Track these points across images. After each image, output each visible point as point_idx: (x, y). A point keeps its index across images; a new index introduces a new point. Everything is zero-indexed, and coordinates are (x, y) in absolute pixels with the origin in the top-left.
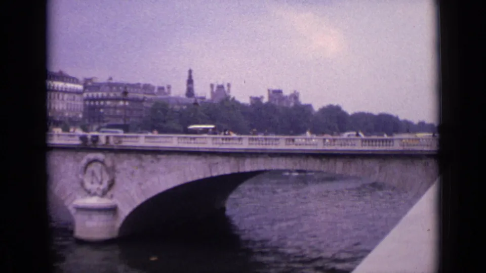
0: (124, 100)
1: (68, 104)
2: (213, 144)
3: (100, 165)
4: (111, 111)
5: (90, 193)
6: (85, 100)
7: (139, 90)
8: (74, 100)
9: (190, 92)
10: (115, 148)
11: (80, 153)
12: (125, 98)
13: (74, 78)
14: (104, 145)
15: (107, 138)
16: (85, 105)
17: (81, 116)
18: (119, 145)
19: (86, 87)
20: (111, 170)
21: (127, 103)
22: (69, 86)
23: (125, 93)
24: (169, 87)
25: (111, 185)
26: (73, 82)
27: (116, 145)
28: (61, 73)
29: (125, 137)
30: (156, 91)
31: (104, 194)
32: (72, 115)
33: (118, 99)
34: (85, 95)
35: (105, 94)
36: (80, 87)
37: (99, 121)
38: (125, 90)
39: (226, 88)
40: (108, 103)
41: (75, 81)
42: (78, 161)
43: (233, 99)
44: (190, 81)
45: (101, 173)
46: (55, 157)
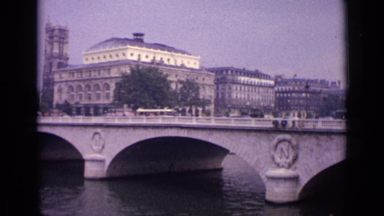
0: (306, 92)
1: (263, 96)
3: (287, 143)
4: (296, 101)
5: (278, 166)
6: (276, 93)
7: (317, 84)
8: (268, 92)
10: (300, 130)
11: (272, 135)
13: (267, 76)
14: (291, 128)
15: (294, 122)
16: (276, 96)
17: (273, 105)
18: (303, 128)
19: (276, 82)
20: (296, 148)
21: (308, 95)
22: (264, 81)
23: (307, 87)
24: (339, 82)
25: (295, 159)
26: (267, 79)
27: (300, 128)
28: (257, 71)
29: (307, 122)
30: (330, 84)
31: (290, 166)
32: (265, 105)
33: (301, 92)
34: (276, 89)
35: (291, 88)
36: (272, 82)
37: (287, 109)
38: (307, 85)
40: (294, 95)
42: (270, 140)
45: (288, 150)
46: (252, 138)
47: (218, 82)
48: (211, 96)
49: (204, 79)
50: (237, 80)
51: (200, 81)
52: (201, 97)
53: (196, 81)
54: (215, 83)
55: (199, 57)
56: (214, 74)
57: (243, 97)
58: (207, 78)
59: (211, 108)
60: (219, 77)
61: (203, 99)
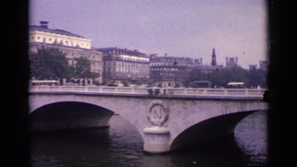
0: (175, 67)
1: (140, 70)
2: (228, 94)
3: (160, 107)
4: (167, 74)
5: (153, 124)
6: (151, 67)
7: (183, 61)
8: (144, 67)
9: (214, 63)
10: (169, 97)
11: (148, 100)
12: (175, 66)
13: (143, 54)
15: (165, 90)
16: (151, 70)
17: (148, 77)
18: (172, 95)
19: (151, 59)
20: (167, 111)
21: (176, 69)
22: (141, 59)
23: (176, 63)
24: (201, 59)
25: (167, 119)
27: (170, 95)
28: (136, 51)
29: (176, 90)
30: (194, 62)
31: (162, 125)
32: (143, 77)
33: (171, 67)
34: (151, 64)
35: (163, 64)
36: (147, 60)
37: (159, 81)
38: (175, 62)
39: (235, 60)
40: (165, 69)
41: (144, 56)
42: (147, 105)
43: (240, 66)
44: (214, 56)
45: (161, 112)
46: (132, 102)
47: (105, 59)
48: (99, 70)
49: (94, 57)
50: (120, 58)
51: (91, 58)
52: (92, 71)
53: (89, 59)
54: (103, 60)
55: (90, 40)
56: (101, 53)
57: (124, 71)
58: (96, 56)
59: (100, 79)
60: (106, 55)
61: (94, 73)
